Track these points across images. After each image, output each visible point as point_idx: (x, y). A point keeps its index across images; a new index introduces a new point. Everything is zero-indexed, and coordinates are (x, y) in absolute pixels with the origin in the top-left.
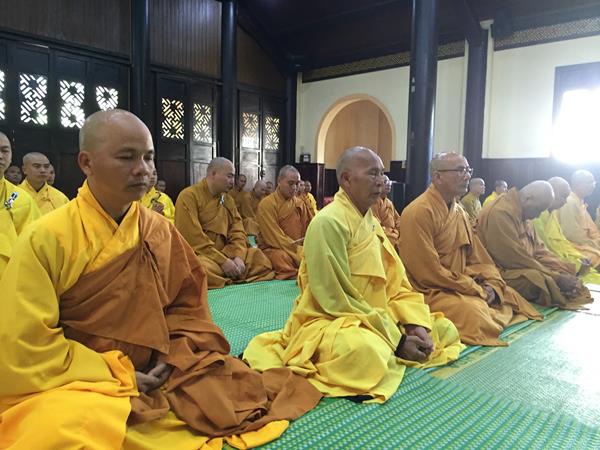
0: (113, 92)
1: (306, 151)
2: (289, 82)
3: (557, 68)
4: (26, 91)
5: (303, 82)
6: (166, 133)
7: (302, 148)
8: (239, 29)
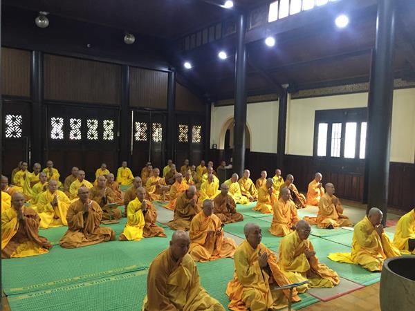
0: (112, 122)
1: (215, 143)
2: (207, 106)
3: (316, 111)
4: (72, 126)
5: (215, 106)
6: (138, 139)
7: (214, 141)
8: (177, 84)
